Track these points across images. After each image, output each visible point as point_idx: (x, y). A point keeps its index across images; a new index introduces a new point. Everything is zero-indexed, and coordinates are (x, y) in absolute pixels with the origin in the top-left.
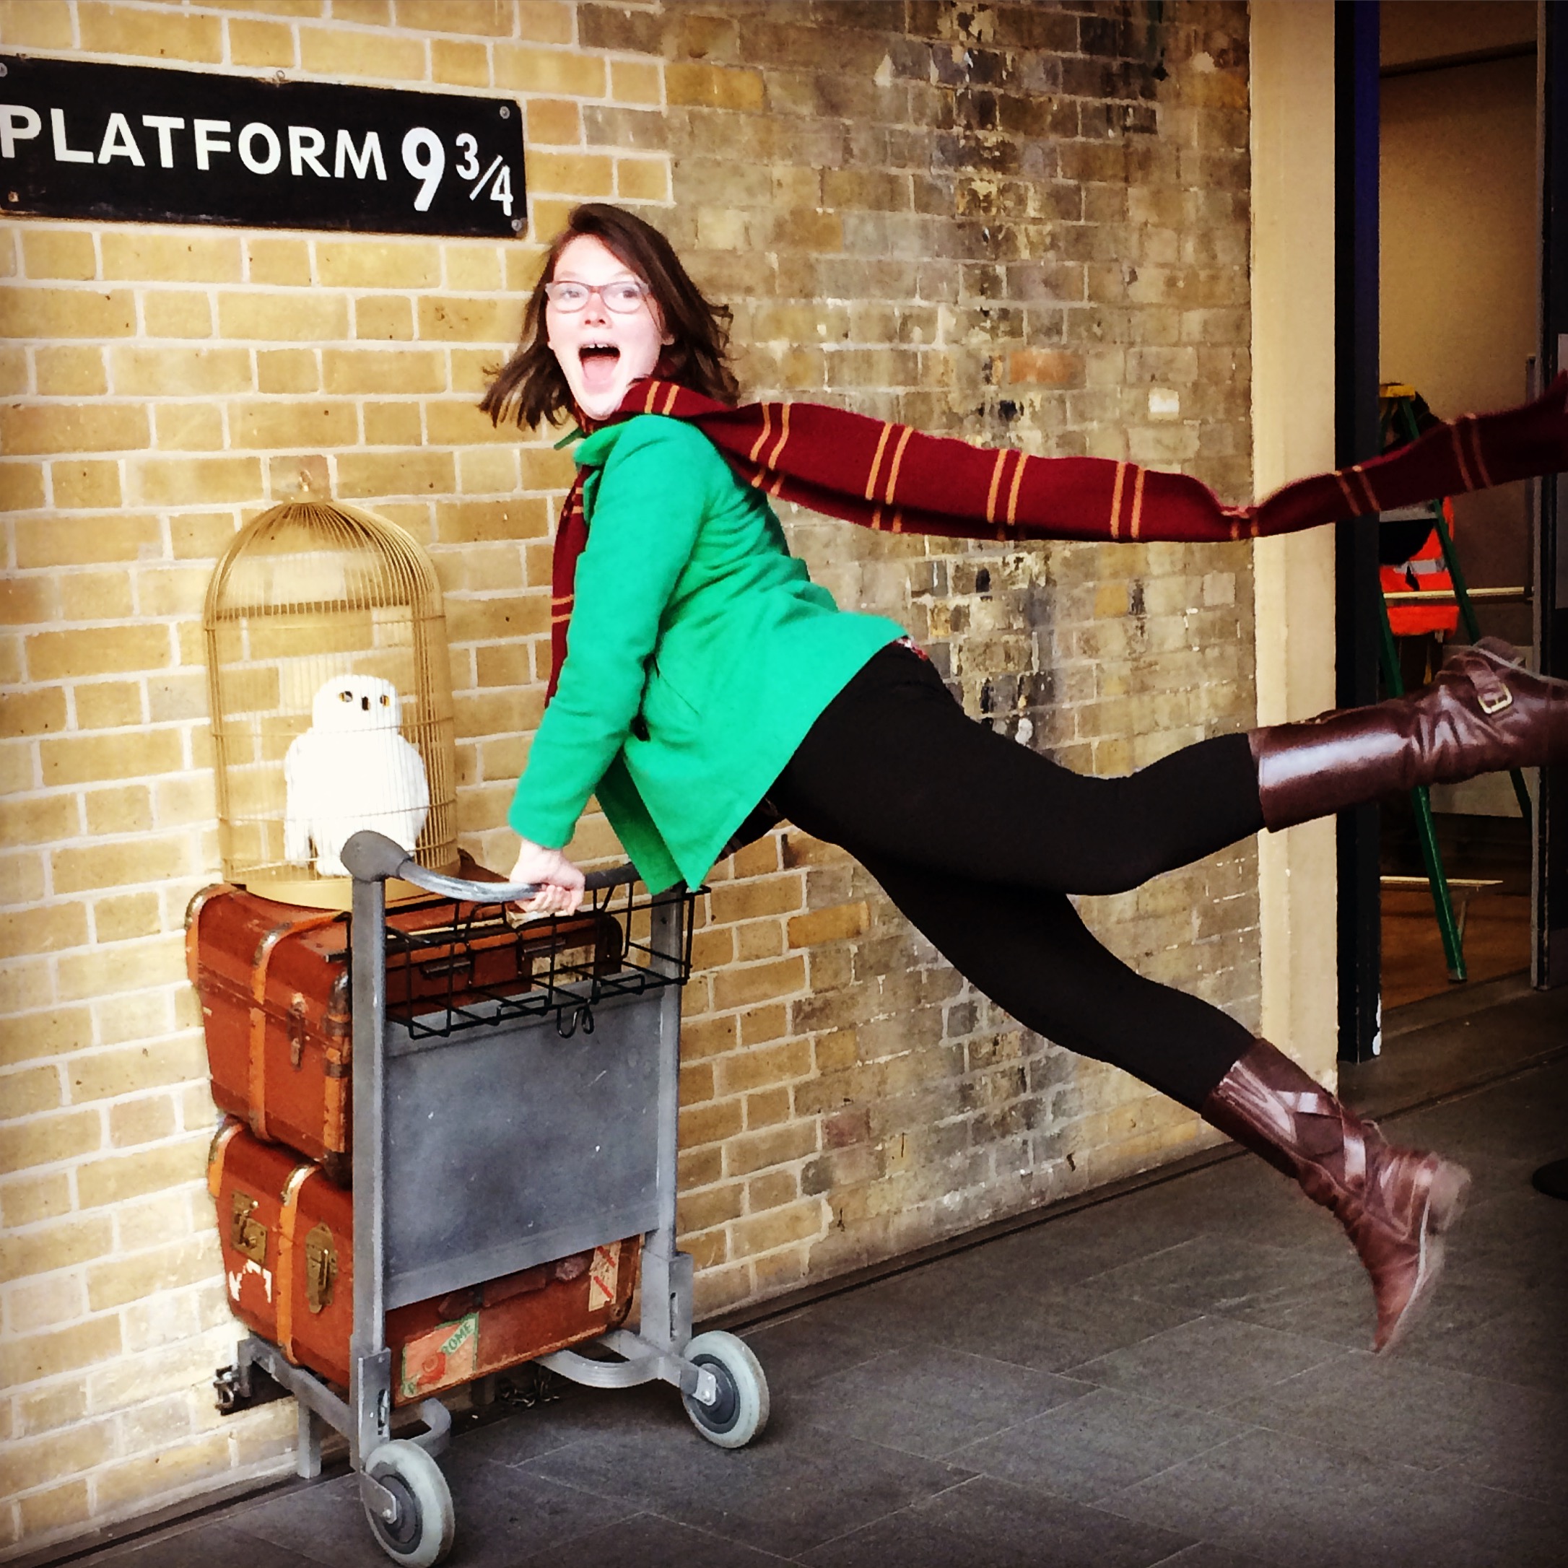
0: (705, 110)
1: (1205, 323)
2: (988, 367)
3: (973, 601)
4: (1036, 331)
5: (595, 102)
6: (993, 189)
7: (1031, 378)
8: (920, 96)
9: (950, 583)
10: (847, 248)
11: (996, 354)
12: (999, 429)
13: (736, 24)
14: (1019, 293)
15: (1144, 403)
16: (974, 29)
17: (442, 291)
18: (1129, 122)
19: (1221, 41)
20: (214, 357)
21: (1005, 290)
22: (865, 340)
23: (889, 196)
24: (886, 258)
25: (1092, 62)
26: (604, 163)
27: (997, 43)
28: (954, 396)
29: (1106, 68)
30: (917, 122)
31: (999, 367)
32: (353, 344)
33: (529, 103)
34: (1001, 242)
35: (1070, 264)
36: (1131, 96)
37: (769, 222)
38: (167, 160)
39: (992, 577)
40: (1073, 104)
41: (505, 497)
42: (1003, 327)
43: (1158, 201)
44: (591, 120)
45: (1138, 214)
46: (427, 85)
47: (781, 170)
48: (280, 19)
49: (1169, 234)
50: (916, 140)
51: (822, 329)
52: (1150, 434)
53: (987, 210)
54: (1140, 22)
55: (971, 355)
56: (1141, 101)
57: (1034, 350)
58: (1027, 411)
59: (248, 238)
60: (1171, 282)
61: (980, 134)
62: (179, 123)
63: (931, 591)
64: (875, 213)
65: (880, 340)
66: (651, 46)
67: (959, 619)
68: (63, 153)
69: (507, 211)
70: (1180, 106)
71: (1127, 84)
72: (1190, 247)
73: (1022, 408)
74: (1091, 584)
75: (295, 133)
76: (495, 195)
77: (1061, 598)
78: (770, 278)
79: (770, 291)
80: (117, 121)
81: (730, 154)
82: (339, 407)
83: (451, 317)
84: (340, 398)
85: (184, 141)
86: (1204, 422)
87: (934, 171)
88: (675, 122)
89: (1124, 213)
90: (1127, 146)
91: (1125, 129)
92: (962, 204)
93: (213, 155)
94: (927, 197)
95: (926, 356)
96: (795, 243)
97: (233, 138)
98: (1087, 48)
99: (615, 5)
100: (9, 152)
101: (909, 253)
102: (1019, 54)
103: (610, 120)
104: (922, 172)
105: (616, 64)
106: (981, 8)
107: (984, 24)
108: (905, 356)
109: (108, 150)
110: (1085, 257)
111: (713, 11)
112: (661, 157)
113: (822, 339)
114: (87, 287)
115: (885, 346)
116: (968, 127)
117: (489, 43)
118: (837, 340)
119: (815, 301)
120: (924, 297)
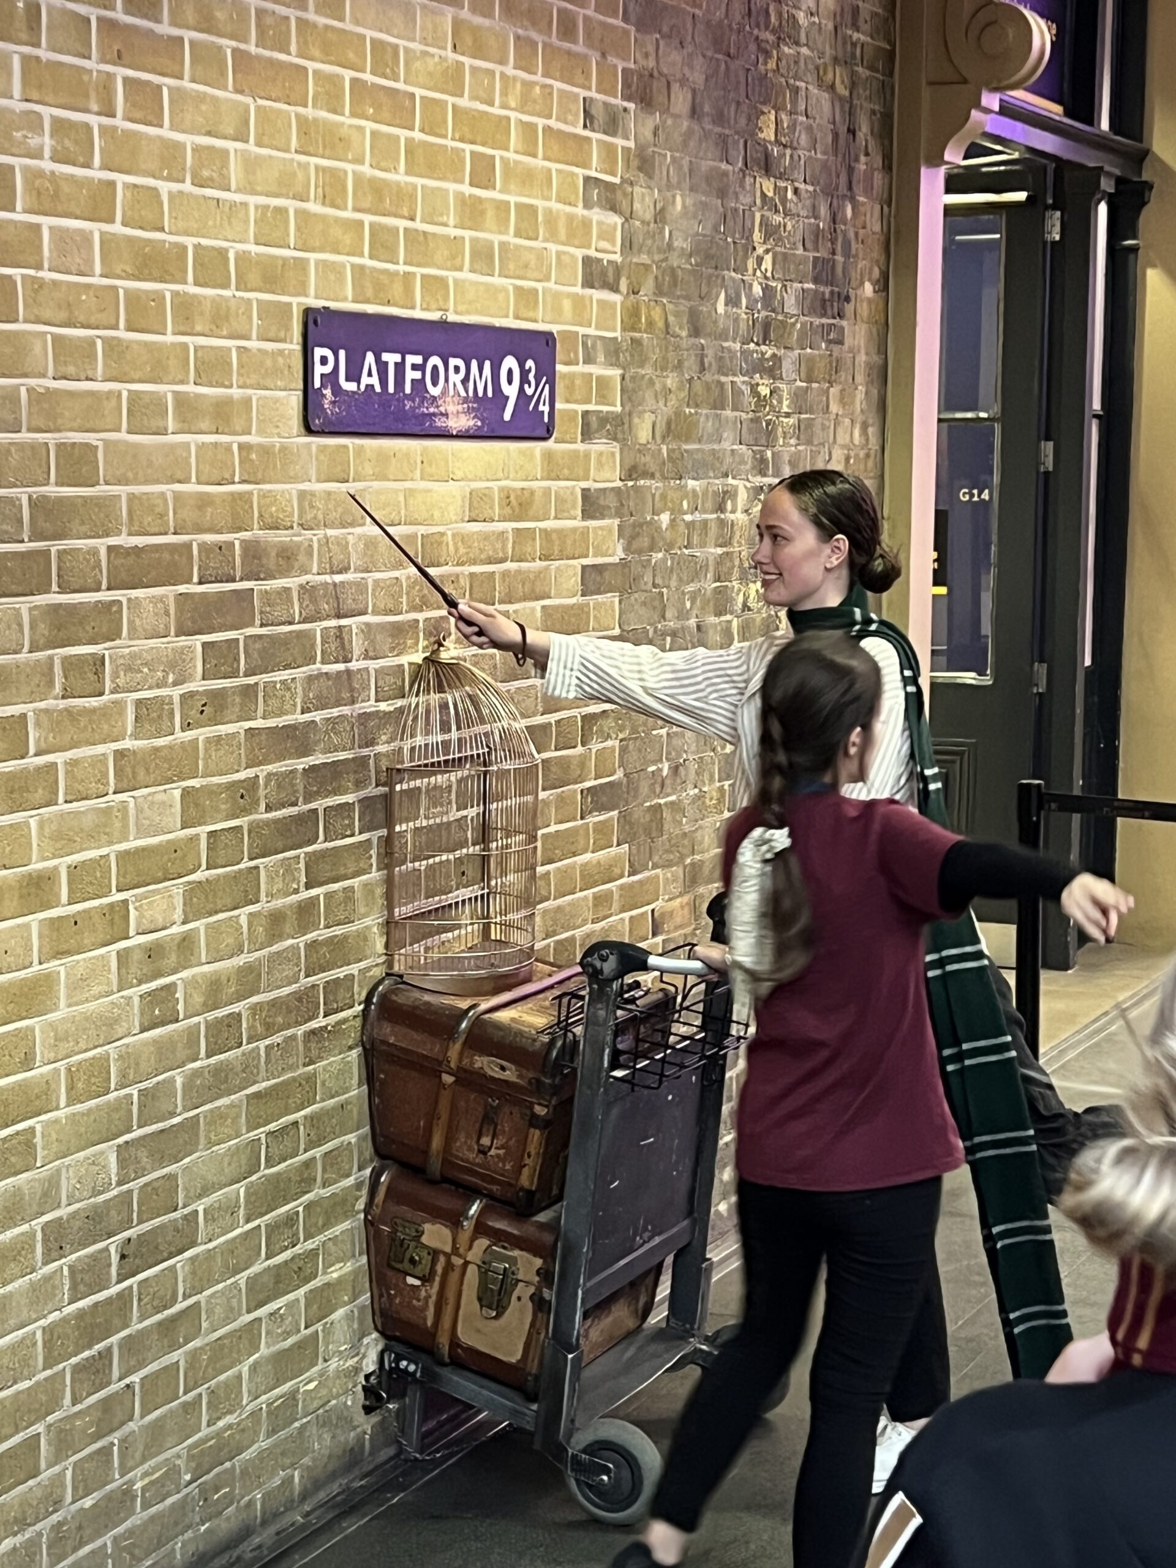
0: (637, 335)
5: (587, 331)
6: (768, 391)
8: (736, 320)
10: (700, 441)
13: (654, 269)
16: (763, 267)
17: (511, 483)
18: (831, 337)
19: (876, 273)
21: (771, 470)
22: (705, 512)
23: (720, 399)
24: (716, 447)
25: (816, 291)
26: (590, 378)
27: (773, 278)
29: (823, 293)
30: (734, 339)
34: (770, 434)
35: (801, 448)
36: (833, 317)
37: (664, 421)
38: (391, 390)
40: (807, 323)
43: (843, 397)
44: (584, 344)
45: (834, 408)
46: (511, 322)
47: (671, 380)
48: (445, 273)
49: (847, 422)
50: (734, 355)
51: (685, 504)
53: (764, 407)
54: (839, 258)
56: (838, 320)
59: (420, 445)
60: (848, 459)
61: (764, 348)
62: (397, 357)
64: (713, 411)
65: (712, 511)
66: (615, 289)
69: (546, 420)
70: (855, 324)
71: (832, 306)
72: (857, 433)
76: (541, 408)
78: (662, 465)
79: (664, 478)
80: (370, 357)
81: (647, 371)
82: (458, 576)
83: (514, 502)
84: (460, 569)
87: (742, 378)
88: (624, 346)
89: (827, 407)
90: (830, 355)
91: (830, 342)
92: (753, 402)
94: (737, 398)
95: (732, 523)
96: (675, 437)
97: (422, 368)
98: (816, 281)
99: (600, 255)
100: (317, 384)
101: (728, 444)
102: (785, 286)
103: (594, 346)
104: (735, 379)
105: (598, 301)
106: (767, 251)
107: (768, 263)
108: (722, 523)
109: (365, 380)
110: (809, 442)
111: (644, 258)
112: (616, 373)
113: (685, 513)
114: (345, 488)
115: (715, 516)
116: (758, 344)
117: (540, 287)
118: (692, 513)
119: (683, 482)
120: (734, 477)
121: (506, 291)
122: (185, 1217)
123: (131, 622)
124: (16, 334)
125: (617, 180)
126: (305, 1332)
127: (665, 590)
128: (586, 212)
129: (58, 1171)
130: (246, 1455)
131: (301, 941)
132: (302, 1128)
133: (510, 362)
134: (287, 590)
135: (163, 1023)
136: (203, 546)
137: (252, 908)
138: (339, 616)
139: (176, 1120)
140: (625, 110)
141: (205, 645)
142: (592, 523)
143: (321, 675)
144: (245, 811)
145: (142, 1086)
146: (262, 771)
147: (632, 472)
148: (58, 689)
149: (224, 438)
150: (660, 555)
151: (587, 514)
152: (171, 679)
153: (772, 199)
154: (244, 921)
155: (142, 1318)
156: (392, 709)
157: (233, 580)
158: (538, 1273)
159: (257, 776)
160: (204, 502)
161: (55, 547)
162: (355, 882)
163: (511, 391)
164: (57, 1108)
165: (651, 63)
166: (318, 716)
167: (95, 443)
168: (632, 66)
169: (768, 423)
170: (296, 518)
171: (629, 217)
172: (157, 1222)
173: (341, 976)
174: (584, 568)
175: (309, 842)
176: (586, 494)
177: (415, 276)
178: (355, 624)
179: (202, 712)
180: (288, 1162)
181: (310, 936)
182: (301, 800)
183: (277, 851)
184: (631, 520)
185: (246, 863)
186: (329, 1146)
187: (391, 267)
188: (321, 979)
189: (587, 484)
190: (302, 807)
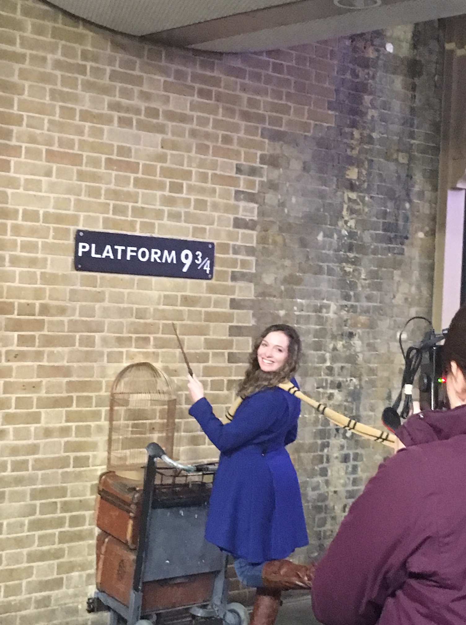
0: (266, 246)
1: (417, 312)
2: (346, 321)
3: (335, 392)
4: (362, 312)
5: (235, 243)
6: (351, 270)
7: (359, 325)
8: (331, 243)
9: (329, 385)
10: (306, 286)
11: (349, 318)
12: (348, 341)
13: (278, 223)
14: (357, 300)
15: (394, 335)
16: (349, 224)
17: (188, 293)
18: (395, 252)
19: (427, 229)
20: (124, 309)
21: (353, 299)
22: (308, 312)
23: (319, 271)
24: (316, 288)
25: (385, 234)
26: (237, 259)
27: (356, 228)
28: (335, 329)
29: (389, 236)
30: (329, 250)
31: (349, 322)
32: (161, 307)
33: (218, 243)
34: (353, 286)
35: (375, 292)
36: (397, 244)
37: (282, 277)
38: (119, 257)
39: (342, 384)
40: (377, 247)
41: (198, 351)
42: (351, 310)
43: (403, 275)
44: (233, 248)
45: (396, 278)
46: (190, 238)
47: (287, 262)
48: (153, 221)
49: (407, 285)
50: (329, 255)
51: (295, 308)
52: (396, 344)
53: (349, 276)
54: (401, 223)
55: (340, 318)
56: (399, 246)
57: (361, 317)
58: (357, 335)
59: (137, 277)
60: (406, 299)
61: (348, 254)
62: (124, 248)
63: (323, 387)
64: (314, 275)
65: (313, 312)
66: (253, 229)
67: (331, 396)
68: (93, 255)
69: (208, 272)
70: (411, 247)
71: (396, 240)
72: (413, 289)
73: (356, 334)
74: (374, 389)
75: (153, 251)
76: (205, 268)
77: (363, 392)
78: (281, 293)
79: (281, 297)
80: (108, 247)
81: (272, 258)
82: (155, 324)
83: (189, 300)
84: (157, 321)
85: (124, 252)
86: (415, 342)
87: (334, 264)
88: (258, 249)
89: (392, 278)
90: (394, 258)
91: (394, 254)
92: (342, 273)
93: (131, 256)
94: (330, 272)
95: (326, 317)
96: (289, 283)
97: (136, 252)
98: (384, 230)
99: (243, 217)
100: (80, 254)
101: (324, 287)
102: (362, 232)
103: (239, 248)
104: (330, 264)
105: (242, 233)
106: (352, 219)
107: (352, 223)
108: (320, 318)
109: (105, 254)
110: (378, 290)
111: (271, 219)
112: (252, 259)
113: (295, 311)
114: (94, 289)
115: (314, 314)
116: (345, 252)
117: (208, 227)
118: (300, 311)
119: (294, 300)
120: (327, 300)
121: (188, 228)
125: (255, 191)
126: (56, 576)
128: (236, 203)
130: (23, 613)
131: (62, 440)
132: (59, 505)
133: (186, 252)
134: (62, 321)
136: (19, 304)
137: (36, 425)
138: (88, 331)
140: (262, 168)
141: (19, 335)
142: (236, 311)
143: (78, 351)
144: (35, 392)
146: (45, 381)
147: (263, 294)
149: (33, 270)
151: (233, 307)
153: (355, 200)
154: (32, 429)
156: (115, 366)
157: (34, 315)
159: (41, 381)
160: (20, 289)
162: (93, 424)
163: (187, 262)
165: (278, 151)
166: (75, 365)
168: (266, 152)
169: (350, 281)
170: (68, 298)
171: (262, 204)
173: (83, 455)
174: (231, 327)
175: (68, 406)
176: (232, 301)
177: (136, 221)
178: (97, 336)
179: (15, 357)
180: (51, 515)
181: (66, 439)
182: (64, 392)
183: (50, 408)
184: (261, 311)
185: (34, 410)
186: (74, 513)
187: (123, 218)
188: (72, 455)
189: (232, 297)
190: (65, 395)
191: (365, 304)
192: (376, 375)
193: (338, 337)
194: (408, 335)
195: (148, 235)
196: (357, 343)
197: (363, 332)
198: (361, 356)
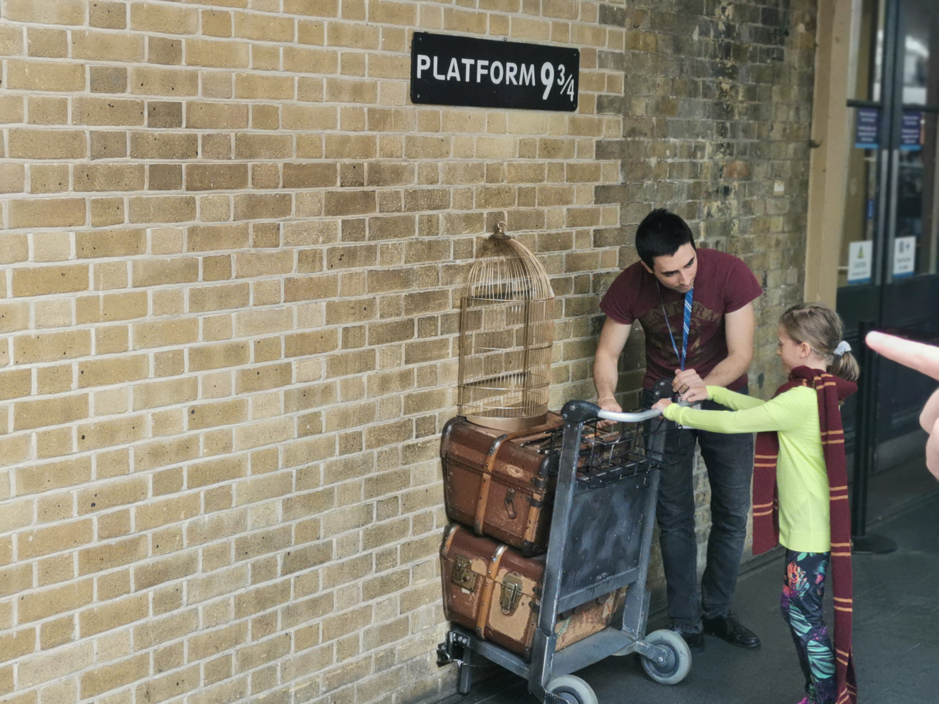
0: (637, 52)
1: (795, 150)
2: (721, 170)
4: (738, 153)
5: (602, 49)
6: (728, 87)
7: (735, 176)
8: (707, 44)
10: (679, 115)
11: (725, 163)
12: (723, 200)
13: (650, 13)
14: (734, 136)
15: (772, 188)
16: (726, 13)
17: (548, 136)
18: (775, 55)
19: (807, 18)
20: (473, 166)
21: (729, 134)
22: (681, 157)
23: (694, 91)
24: (691, 119)
25: (764, 28)
26: (603, 76)
27: (733, 20)
28: (709, 184)
29: (769, 31)
30: (705, 56)
31: (725, 170)
32: (517, 160)
33: (583, 50)
34: (729, 112)
35: (751, 122)
36: (776, 44)
37: (654, 103)
38: (467, 79)
40: (756, 48)
41: (560, 231)
42: (728, 151)
43: (783, 93)
44: (600, 57)
45: (776, 98)
46: (549, 42)
47: (660, 79)
48: (506, 14)
49: (785, 107)
50: (704, 65)
51: (668, 152)
52: (773, 201)
53: (725, 96)
54: (781, 9)
55: (716, 164)
56: (779, 46)
57: (737, 162)
58: (733, 191)
59: (488, 112)
60: (785, 130)
61: (725, 61)
62: (472, 62)
64: (689, 98)
65: (687, 157)
66: (621, 24)
68: (436, 75)
69: (572, 99)
70: (792, 48)
71: (775, 38)
72: (792, 113)
73: (731, 190)
75: (509, 66)
76: (568, 93)
78: (652, 129)
79: (652, 136)
80: (454, 61)
81: (642, 73)
82: (509, 189)
83: (549, 147)
84: (511, 185)
85: (473, 70)
86: (792, 196)
87: (710, 79)
88: (627, 58)
89: (771, 98)
90: (773, 67)
91: (773, 59)
92: (717, 93)
93: (482, 75)
94: (706, 91)
95: (701, 165)
96: (662, 113)
97: (488, 68)
98: (764, 22)
99: (611, 5)
100: (419, 76)
101: (699, 117)
102: (741, 25)
103: (606, 57)
104: (705, 79)
105: (610, 32)
106: (729, 4)
107: (730, 11)
108: (695, 165)
109: (450, 74)
110: (756, 118)
111: (642, 6)
112: (621, 74)
113: (668, 158)
114: (436, 135)
115: (688, 160)
116: (722, 59)
117: (570, 23)
118: (673, 158)
119: (667, 139)
120: (703, 138)
121: (547, 25)
122: (324, 544)
123: (297, 207)
124: (229, 44)
126: (399, 616)
127: (652, 203)
129: (246, 510)
130: (361, 681)
131: (402, 394)
132: (400, 501)
133: (547, 66)
134: (397, 193)
135: (312, 433)
136: (344, 166)
137: (369, 373)
138: (430, 208)
139: (320, 489)
141: (344, 222)
142: (602, 162)
143: (418, 242)
144: (366, 317)
145: (300, 467)
146: (379, 295)
147: (632, 132)
148: (251, 241)
149: (358, 105)
150: (650, 182)
151: (599, 156)
152: (321, 239)
154: (365, 379)
155: (296, 598)
156: (464, 264)
157: (362, 184)
158: (534, 589)
159: (374, 298)
160: (345, 140)
161: (250, 163)
162: (438, 363)
163: (548, 83)
164: (246, 476)
166: (416, 266)
167: (277, 106)
169: (728, 106)
170: (404, 152)
172: (306, 545)
173: (428, 415)
174: (597, 188)
175: (408, 337)
176: (599, 144)
177: (486, 15)
178: (441, 214)
179: (340, 259)
180: (391, 519)
181: (408, 391)
182: (403, 313)
183: (387, 341)
184: (630, 160)
185: (367, 347)
186: (418, 512)
187: (470, 10)
188: (415, 416)
189: (600, 138)
190: (404, 317)
191: (742, 140)
192: (752, 252)
193: (712, 197)
194: (785, 186)
195: (500, 38)
196: (733, 201)
197: (740, 185)
198: (736, 222)
